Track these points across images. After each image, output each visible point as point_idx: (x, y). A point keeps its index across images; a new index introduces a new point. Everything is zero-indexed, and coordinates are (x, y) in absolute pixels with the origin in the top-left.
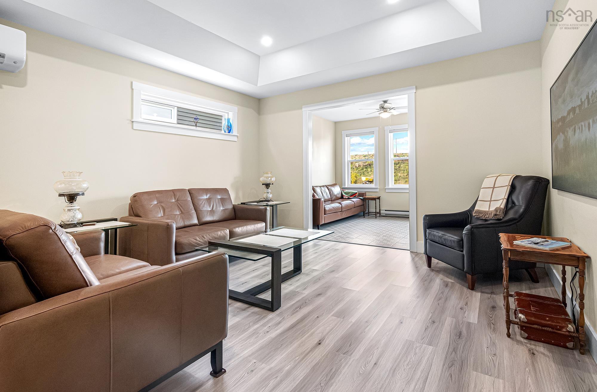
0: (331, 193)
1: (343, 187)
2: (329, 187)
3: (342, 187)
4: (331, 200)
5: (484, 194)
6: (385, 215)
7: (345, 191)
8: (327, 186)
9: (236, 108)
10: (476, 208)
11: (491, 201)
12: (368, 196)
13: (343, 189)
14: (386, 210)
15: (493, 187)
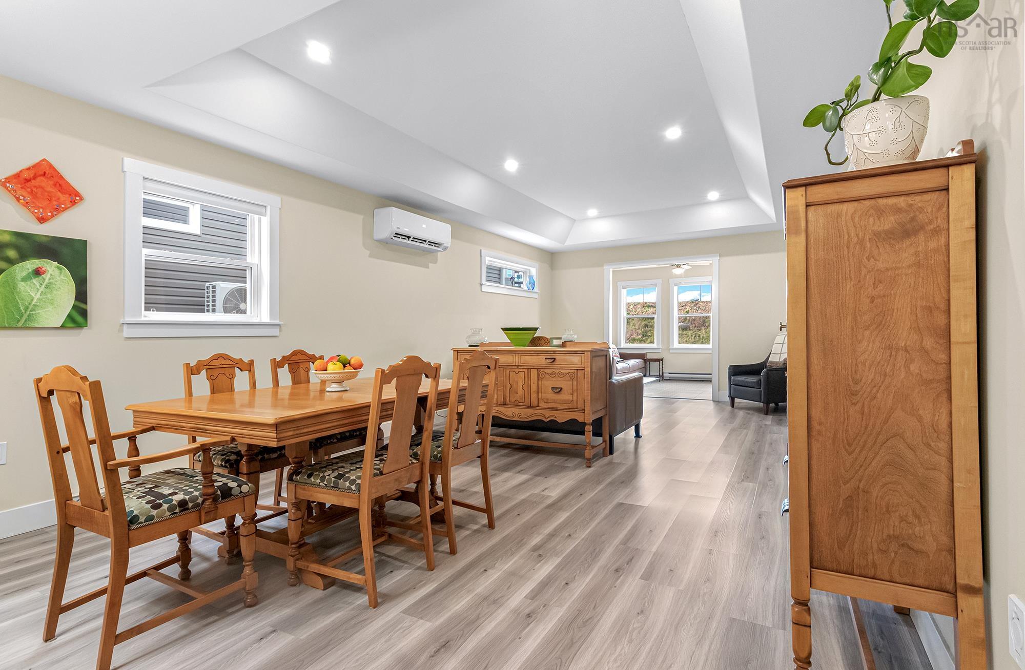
5: (776, 349)
6: (669, 378)
9: (537, 265)
10: (769, 360)
11: (781, 353)
12: (649, 357)
14: (670, 373)
15: (782, 342)
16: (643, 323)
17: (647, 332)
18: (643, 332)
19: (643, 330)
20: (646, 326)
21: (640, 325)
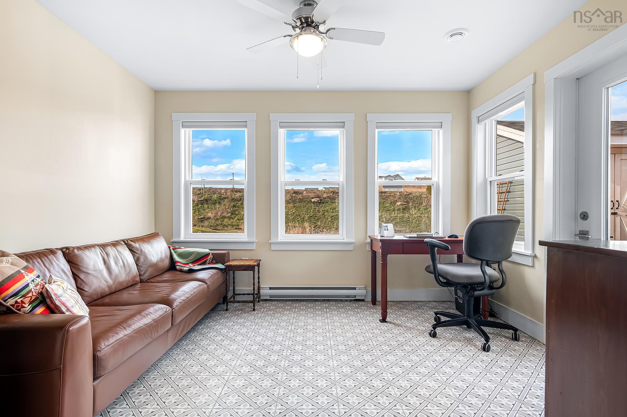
0: (142, 260)
1: (175, 239)
2: (137, 245)
3: (172, 240)
4: (141, 281)
6: (269, 298)
7: (179, 251)
8: (128, 244)
13: (173, 245)
14: (270, 288)
16: (232, 204)
17: (235, 211)
18: (232, 211)
19: (232, 209)
20: (234, 206)
21: (229, 205)
